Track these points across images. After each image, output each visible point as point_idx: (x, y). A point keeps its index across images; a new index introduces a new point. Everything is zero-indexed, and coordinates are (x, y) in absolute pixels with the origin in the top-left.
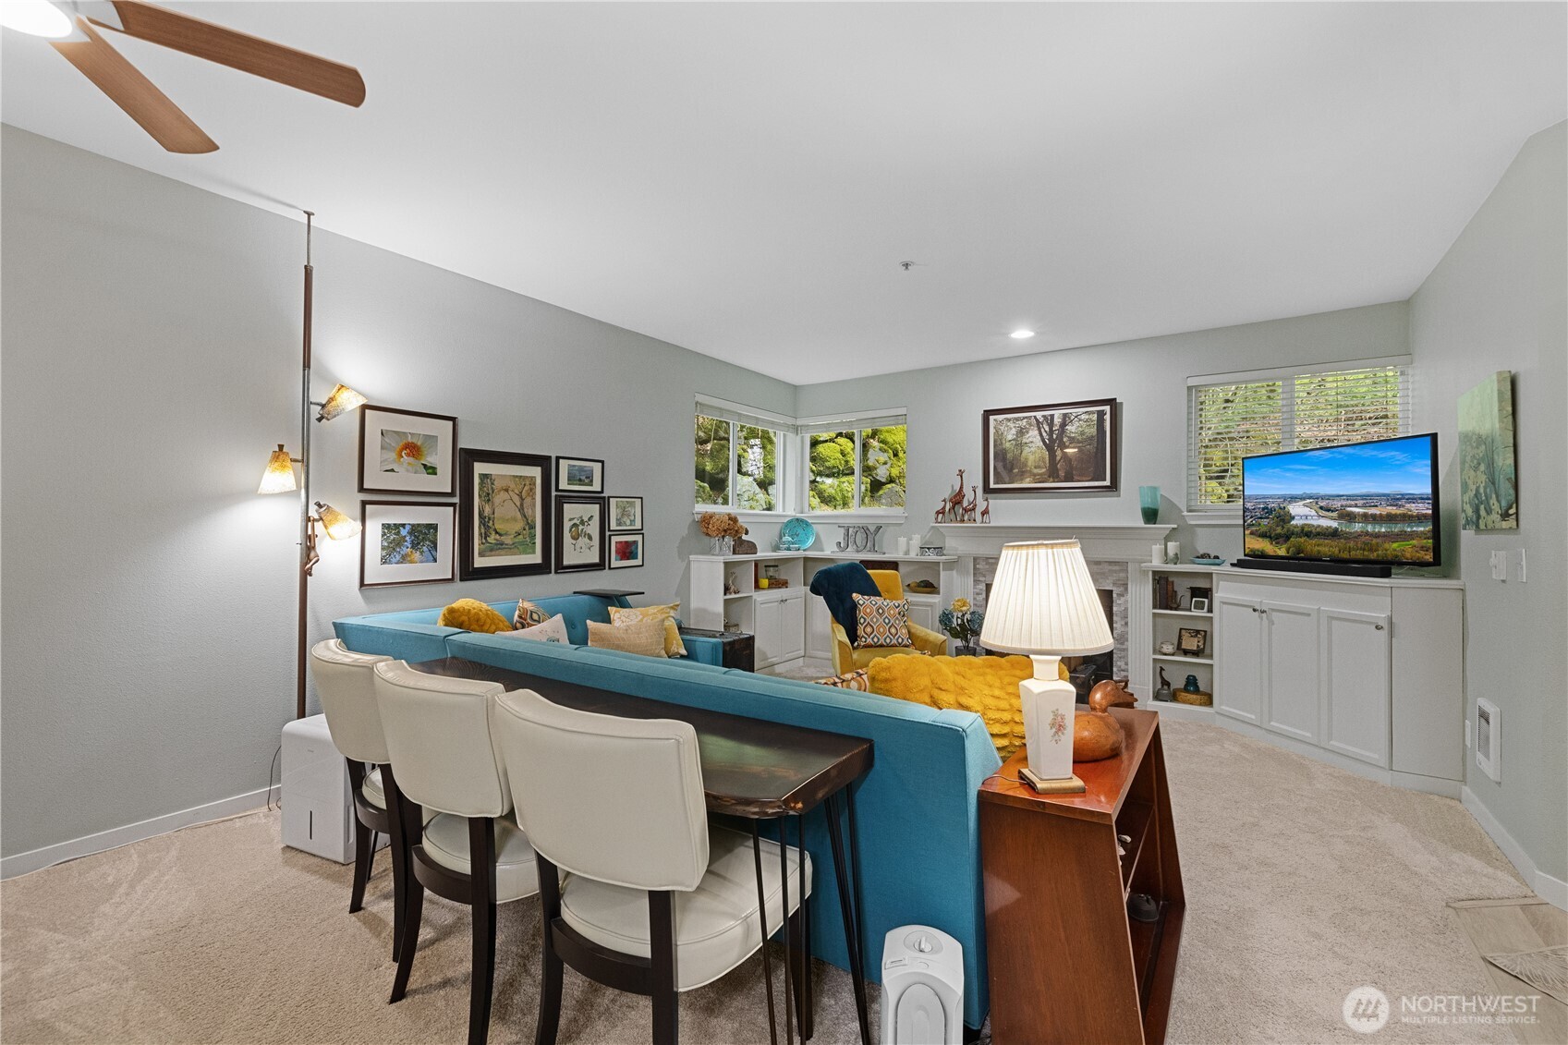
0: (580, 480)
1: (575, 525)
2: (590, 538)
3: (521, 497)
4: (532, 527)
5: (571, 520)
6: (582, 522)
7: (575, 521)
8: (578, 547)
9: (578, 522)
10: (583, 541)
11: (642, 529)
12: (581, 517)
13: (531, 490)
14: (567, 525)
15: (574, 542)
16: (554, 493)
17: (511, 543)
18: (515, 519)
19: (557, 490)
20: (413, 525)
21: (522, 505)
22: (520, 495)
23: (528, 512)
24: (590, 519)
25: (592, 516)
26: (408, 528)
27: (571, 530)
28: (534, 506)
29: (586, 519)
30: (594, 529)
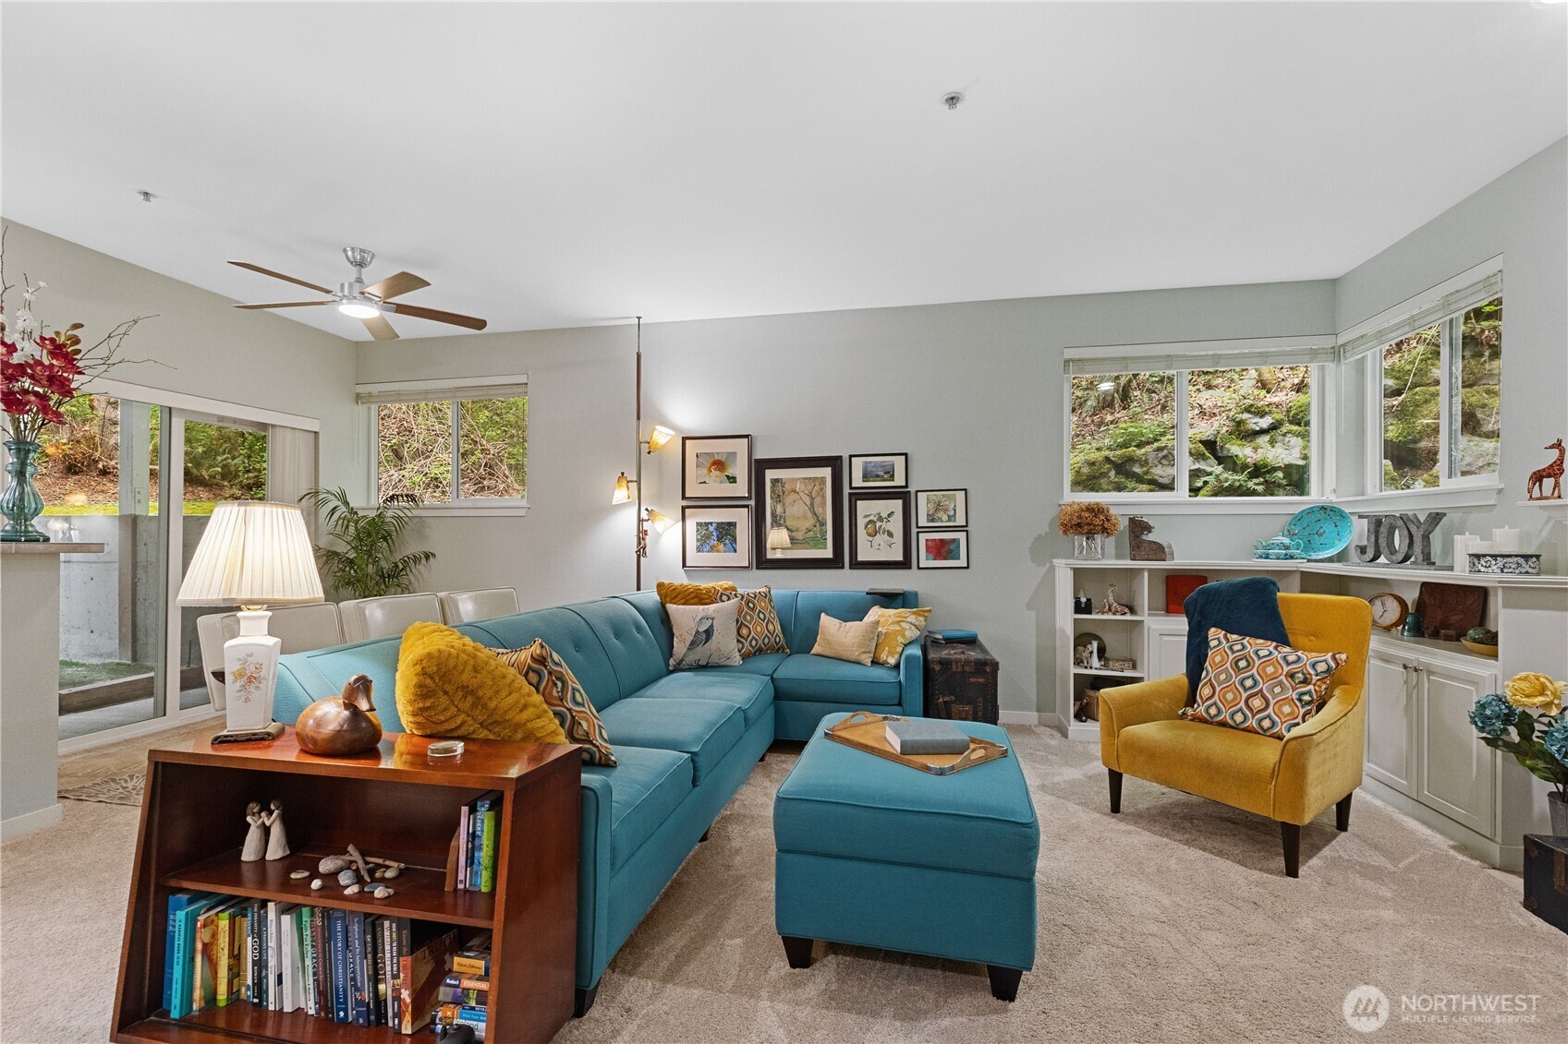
0: (877, 476)
1: (870, 522)
2: (890, 534)
3: (811, 497)
4: (823, 524)
5: (866, 516)
6: (880, 519)
7: (872, 518)
8: (875, 544)
9: (875, 519)
10: (880, 538)
11: (966, 526)
12: (879, 514)
13: (821, 490)
14: (861, 522)
15: (871, 539)
16: (846, 491)
17: (802, 538)
18: (805, 517)
19: (851, 488)
20: (718, 523)
21: (812, 504)
22: (810, 495)
23: (819, 510)
24: (889, 516)
25: (892, 512)
26: (714, 525)
27: (866, 527)
28: (825, 504)
29: (884, 515)
30: (896, 525)
